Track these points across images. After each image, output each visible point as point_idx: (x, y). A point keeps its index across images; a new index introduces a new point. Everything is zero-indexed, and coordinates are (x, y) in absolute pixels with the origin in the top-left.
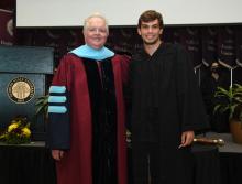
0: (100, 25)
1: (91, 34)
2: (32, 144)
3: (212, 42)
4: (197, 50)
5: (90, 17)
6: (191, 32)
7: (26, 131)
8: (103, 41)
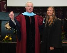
1: (28, 8)
2: (12, 42)
4: (63, 14)
6: (61, 9)
7: (10, 38)
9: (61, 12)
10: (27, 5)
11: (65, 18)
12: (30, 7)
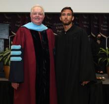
0: (39, 11)
3: (96, 23)
5: (34, 7)
8: (41, 20)
9: (85, 23)
10: (32, 11)
11: (92, 34)
12: (37, 15)
